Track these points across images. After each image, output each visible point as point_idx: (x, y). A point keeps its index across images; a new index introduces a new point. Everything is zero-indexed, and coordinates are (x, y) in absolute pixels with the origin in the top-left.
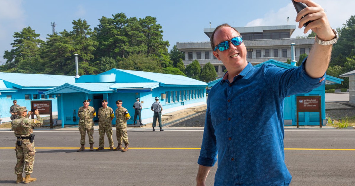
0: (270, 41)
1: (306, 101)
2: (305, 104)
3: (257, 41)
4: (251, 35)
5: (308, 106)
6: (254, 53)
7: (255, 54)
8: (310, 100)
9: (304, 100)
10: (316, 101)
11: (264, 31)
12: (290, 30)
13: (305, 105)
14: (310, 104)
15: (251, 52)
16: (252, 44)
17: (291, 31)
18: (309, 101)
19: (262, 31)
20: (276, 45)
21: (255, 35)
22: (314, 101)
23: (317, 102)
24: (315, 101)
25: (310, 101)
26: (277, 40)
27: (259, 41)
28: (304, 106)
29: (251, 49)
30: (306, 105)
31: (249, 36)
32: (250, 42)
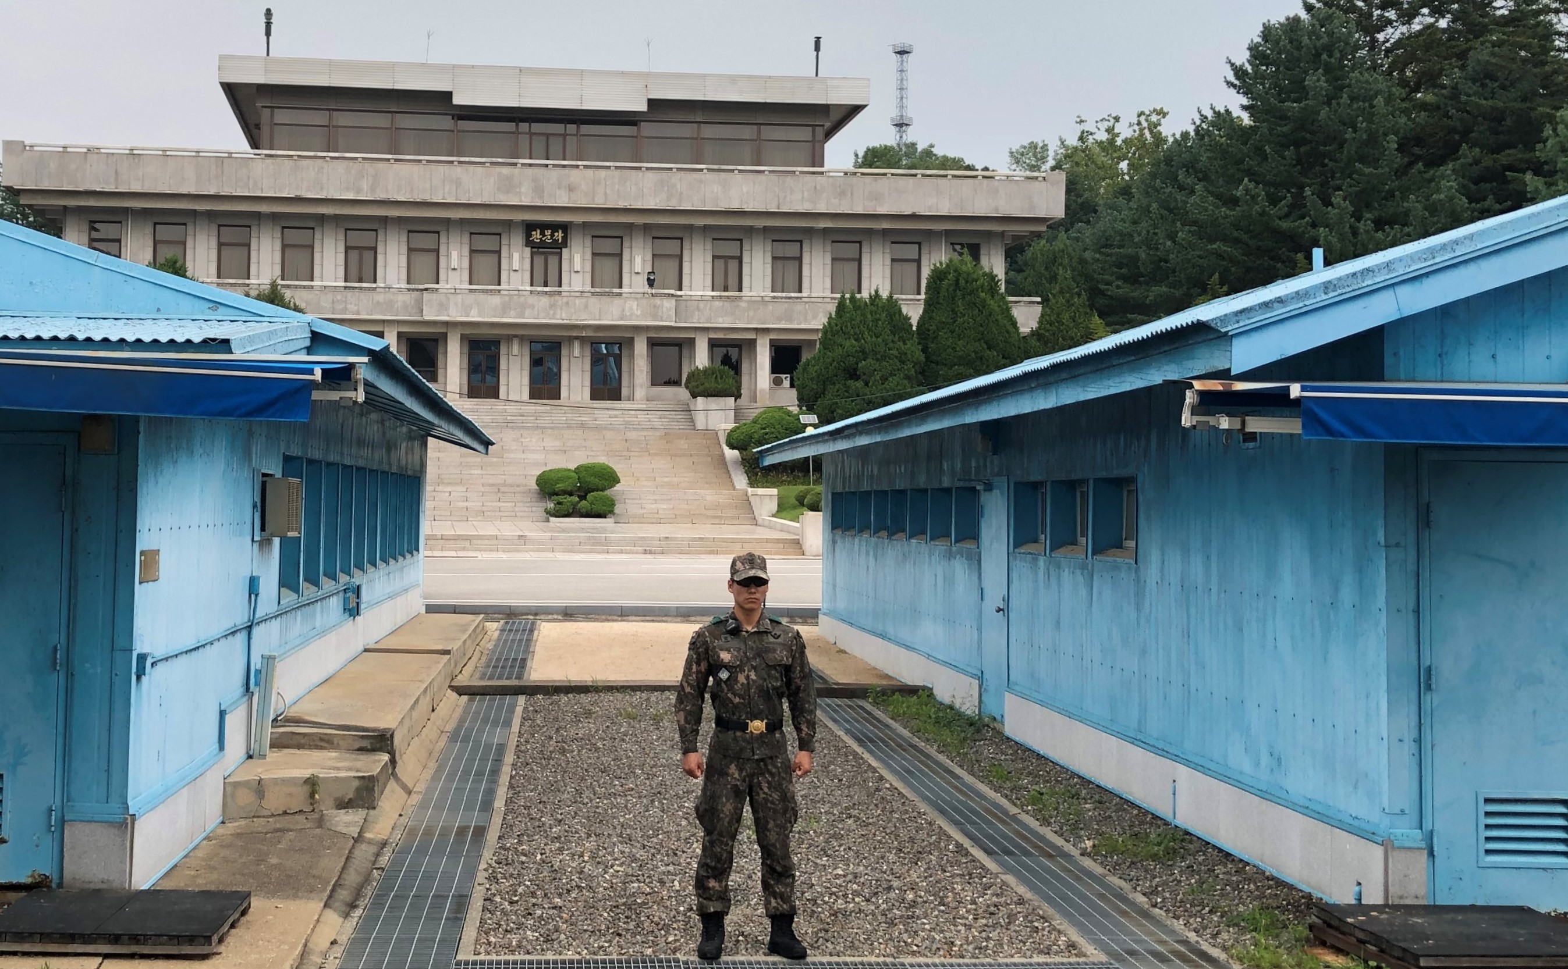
0: (696, 175)
3: (603, 173)
4: (558, 128)
6: (577, 258)
7: (583, 260)
11: (651, 102)
12: (823, 110)
15: (558, 247)
16: (571, 189)
17: (834, 117)
19: (643, 107)
20: (735, 206)
21: (586, 129)
26: (739, 177)
27: (618, 172)
29: (554, 227)
31: (548, 136)
32: (554, 175)
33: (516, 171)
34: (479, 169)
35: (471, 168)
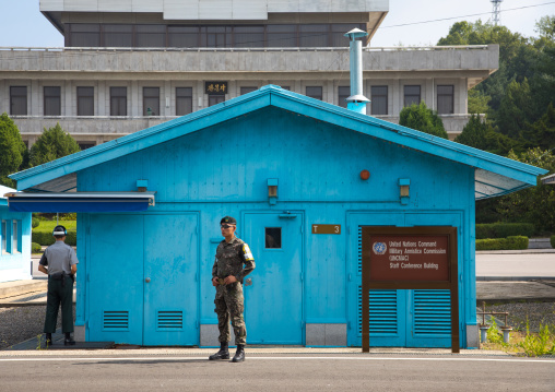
0: (294, 53)
1: (398, 248)
2: (394, 258)
3: (244, 54)
4: (222, 29)
5: (407, 266)
8: (414, 244)
9: (393, 244)
10: (438, 248)
11: (269, 14)
12: (366, 15)
13: (395, 262)
14: (413, 259)
15: (223, 94)
16: (227, 63)
17: (372, 19)
18: (409, 248)
19: (265, 17)
20: (315, 68)
21: (236, 29)
22: (431, 247)
23: (443, 251)
24: (433, 248)
25: (414, 248)
26: (317, 53)
27: (251, 53)
28: (392, 266)
29: (221, 83)
30: (400, 262)
32: (217, 55)
33: (197, 54)
34: (178, 54)
35: (173, 53)
